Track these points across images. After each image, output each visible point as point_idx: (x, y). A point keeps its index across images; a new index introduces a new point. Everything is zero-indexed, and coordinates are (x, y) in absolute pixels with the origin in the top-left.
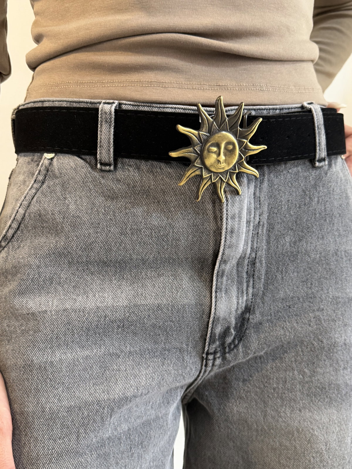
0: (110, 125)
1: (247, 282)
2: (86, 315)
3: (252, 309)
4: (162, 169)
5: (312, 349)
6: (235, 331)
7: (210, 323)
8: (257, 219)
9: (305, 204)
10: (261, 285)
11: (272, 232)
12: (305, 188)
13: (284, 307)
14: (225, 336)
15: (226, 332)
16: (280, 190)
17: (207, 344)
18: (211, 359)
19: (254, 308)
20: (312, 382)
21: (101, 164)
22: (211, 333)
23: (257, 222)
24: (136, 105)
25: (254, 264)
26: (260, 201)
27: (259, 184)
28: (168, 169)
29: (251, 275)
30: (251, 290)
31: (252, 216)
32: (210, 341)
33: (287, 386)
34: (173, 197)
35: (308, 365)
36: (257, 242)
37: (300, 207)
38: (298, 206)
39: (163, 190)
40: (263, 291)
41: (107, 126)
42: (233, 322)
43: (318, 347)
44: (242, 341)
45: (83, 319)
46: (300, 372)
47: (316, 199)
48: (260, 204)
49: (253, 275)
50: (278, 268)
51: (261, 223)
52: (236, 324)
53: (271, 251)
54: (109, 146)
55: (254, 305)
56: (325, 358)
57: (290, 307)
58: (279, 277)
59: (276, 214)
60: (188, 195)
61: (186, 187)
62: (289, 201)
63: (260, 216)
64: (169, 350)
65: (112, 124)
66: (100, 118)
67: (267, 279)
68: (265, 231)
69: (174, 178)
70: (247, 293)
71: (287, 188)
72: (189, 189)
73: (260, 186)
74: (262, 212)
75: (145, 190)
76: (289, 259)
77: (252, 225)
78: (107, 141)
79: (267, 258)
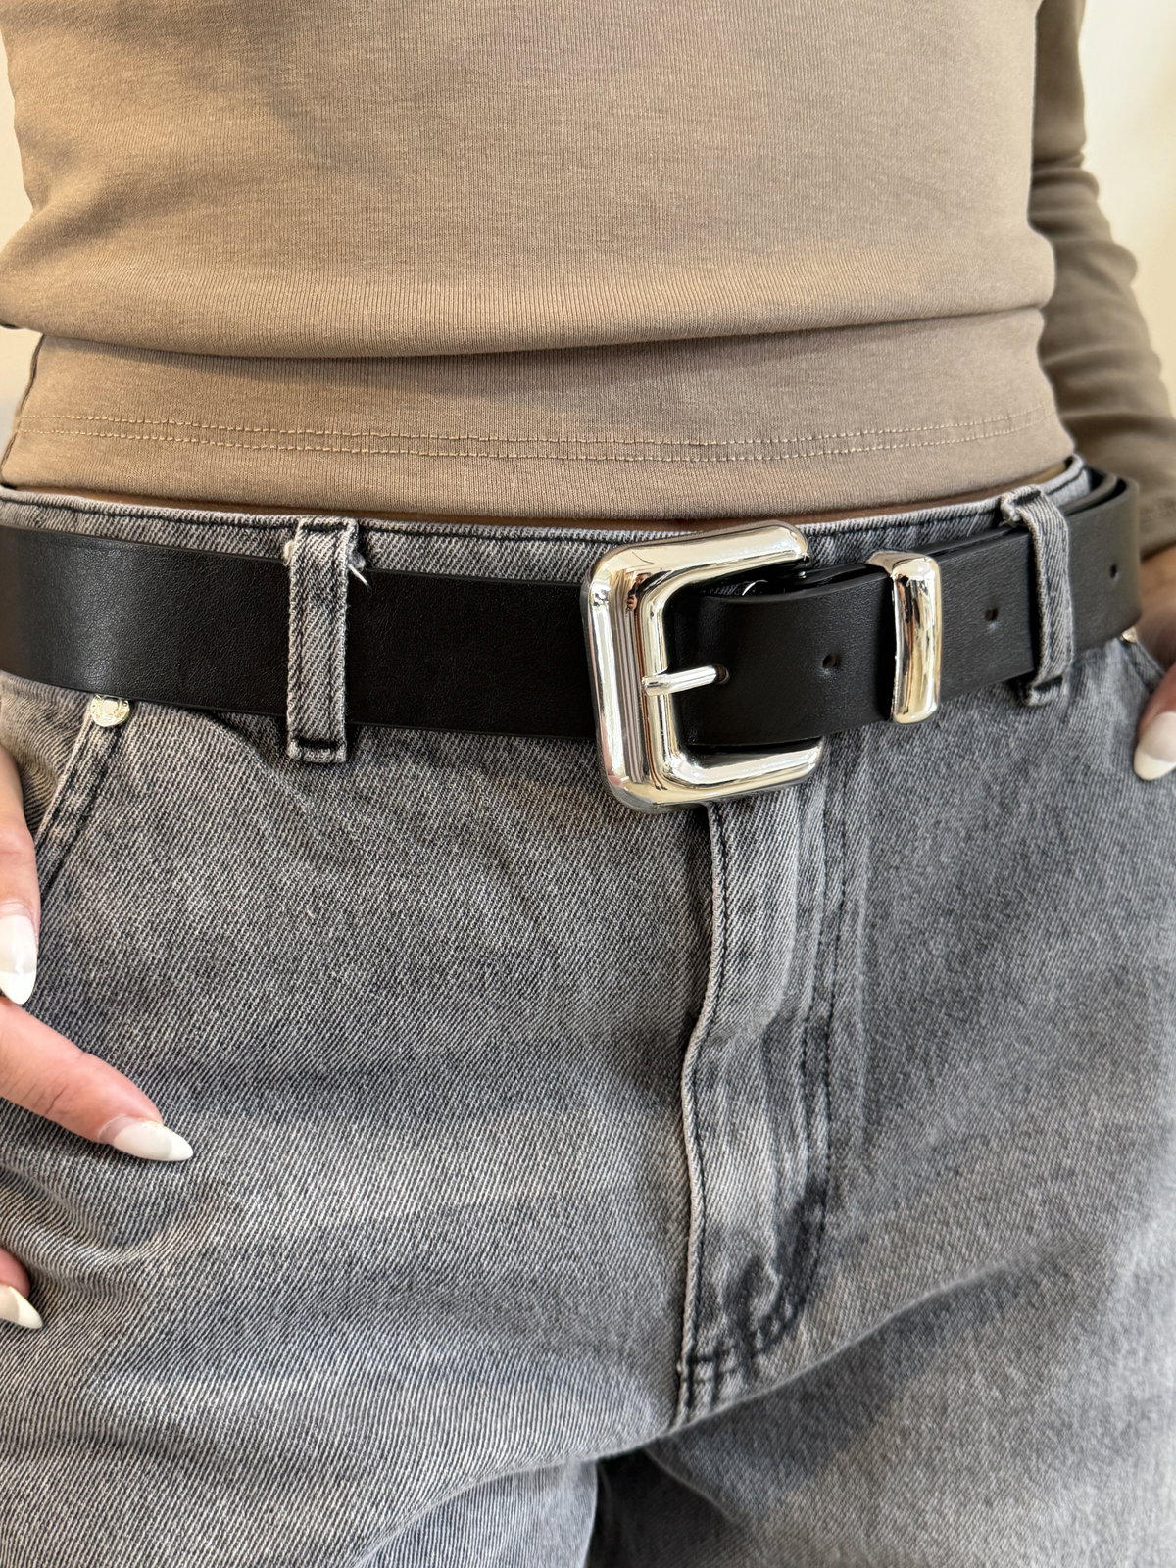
0: (333, 611)
1: (805, 1097)
2: (282, 1267)
3: (830, 1192)
4: (516, 749)
5: (1034, 1300)
6: (778, 1271)
7: (692, 1248)
8: (836, 896)
9: (986, 827)
10: (855, 1108)
11: (881, 930)
12: (992, 775)
13: (939, 1174)
14: (749, 1294)
15: (749, 1280)
16: (912, 791)
17: (688, 1325)
18: (705, 1378)
19: (837, 1187)
20: (1031, 1410)
21: (303, 742)
22: (699, 1286)
23: (833, 907)
24: (419, 534)
25: (827, 1036)
26: (843, 835)
27: (842, 777)
28: (537, 750)
29: (818, 1074)
30: (821, 1127)
31: (820, 889)
32: (698, 1313)
33: (947, 1424)
34: (555, 848)
35: (1019, 1353)
36: (836, 966)
37: (969, 838)
38: (963, 834)
39: (518, 823)
40: (865, 1130)
41: (323, 614)
42: (771, 1241)
43: (1054, 1294)
44: (806, 1306)
45: (275, 1280)
46: (991, 1380)
47: (1024, 808)
48: (844, 845)
49: (826, 1074)
50: (911, 1048)
51: (849, 905)
52: (782, 1246)
53: (884, 989)
54: (329, 683)
55: (836, 1179)
56: (1077, 1330)
57: (957, 1173)
58: (918, 1078)
59: (897, 868)
60: (603, 837)
61: (596, 809)
62: (938, 823)
63: (844, 884)
64: (558, 1352)
65: (341, 607)
66: (296, 584)
67: (875, 1087)
68: (860, 931)
69: (555, 780)
70: (809, 1136)
71: (934, 780)
72: (606, 816)
73: (845, 786)
74: (853, 871)
75: (456, 828)
76: (949, 1016)
77: (818, 916)
78: (322, 666)
79: (871, 1012)
